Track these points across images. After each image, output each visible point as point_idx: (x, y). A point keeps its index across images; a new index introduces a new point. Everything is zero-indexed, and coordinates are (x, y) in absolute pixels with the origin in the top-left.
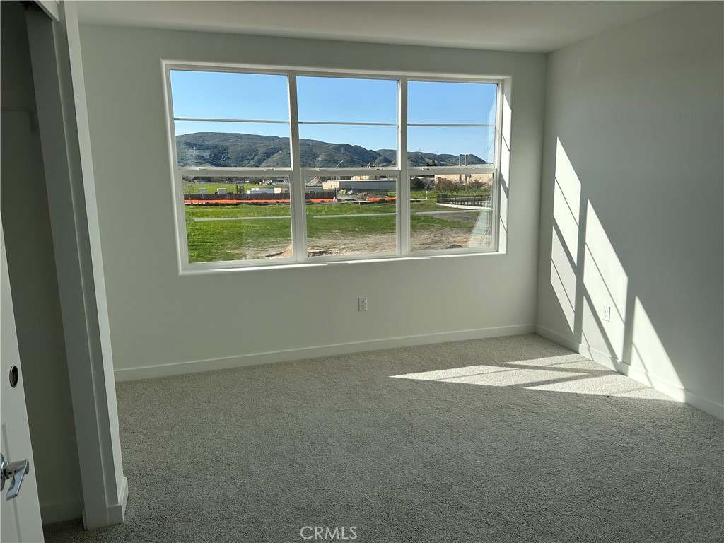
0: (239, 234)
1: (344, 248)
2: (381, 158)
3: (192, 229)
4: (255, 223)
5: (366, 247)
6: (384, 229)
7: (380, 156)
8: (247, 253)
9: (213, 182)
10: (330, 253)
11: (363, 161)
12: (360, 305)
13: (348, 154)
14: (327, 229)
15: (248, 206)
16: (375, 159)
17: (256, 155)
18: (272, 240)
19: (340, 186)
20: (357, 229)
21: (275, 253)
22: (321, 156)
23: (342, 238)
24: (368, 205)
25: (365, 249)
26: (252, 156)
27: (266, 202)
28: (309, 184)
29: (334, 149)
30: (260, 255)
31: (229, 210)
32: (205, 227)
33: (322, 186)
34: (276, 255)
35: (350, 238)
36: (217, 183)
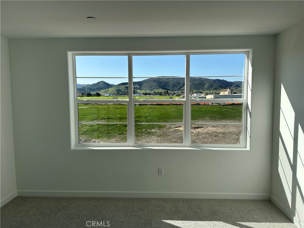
0: (166, 117)
1: (209, 126)
2: (235, 85)
3: (149, 114)
4: (174, 113)
5: (220, 126)
6: (231, 117)
7: (235, 84)
8: (167, 125)
9: (162, 95)
10: (203, 128)
11: (226, 86)
12: (159, 172)
13: (219, 83)
14: (204, 117)
15: (173, 105)
16: (231, 85)
17: (179, 85)
18: (179, 120)
19: (214, 97)
20: (217, 117)
21: (178, 126)
22: (207, 84)
23: (210, 121)
24: (226, 106)
25: (219, 127)
26: (178, 85)
27: (181, 104)
28: (200, 97)
29: (213, 81)
30: (172, 127)
31: (165, 107)
32: (154, 114)
33: (206, 97)
34: (178, 127)
35: (213, 121)
36: (164, 96)
